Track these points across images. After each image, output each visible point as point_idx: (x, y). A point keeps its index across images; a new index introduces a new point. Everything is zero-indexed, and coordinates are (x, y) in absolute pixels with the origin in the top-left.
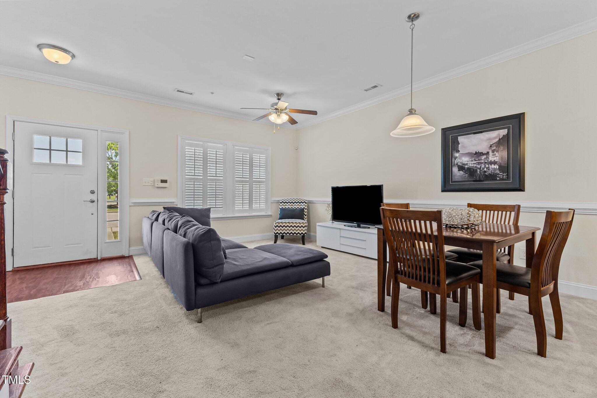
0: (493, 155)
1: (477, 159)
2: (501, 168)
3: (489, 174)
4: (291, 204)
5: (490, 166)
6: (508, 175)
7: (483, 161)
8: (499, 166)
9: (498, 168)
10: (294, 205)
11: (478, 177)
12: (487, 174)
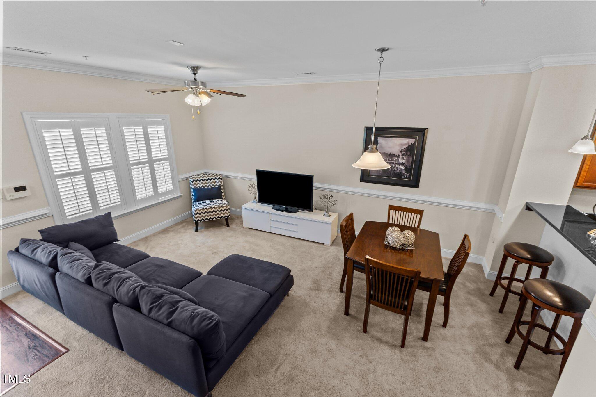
0: (402, 158)
1: (390, 160)
2: (407, 169)
3: (398, 172)
4: (204, 182)
5: (399, 166)
6: (410, 175)
7: (394, 162)
8: (405, 168)
9: (404, 168)
10: (207, 182)
11: (389, 174)
12: (396, 172)
